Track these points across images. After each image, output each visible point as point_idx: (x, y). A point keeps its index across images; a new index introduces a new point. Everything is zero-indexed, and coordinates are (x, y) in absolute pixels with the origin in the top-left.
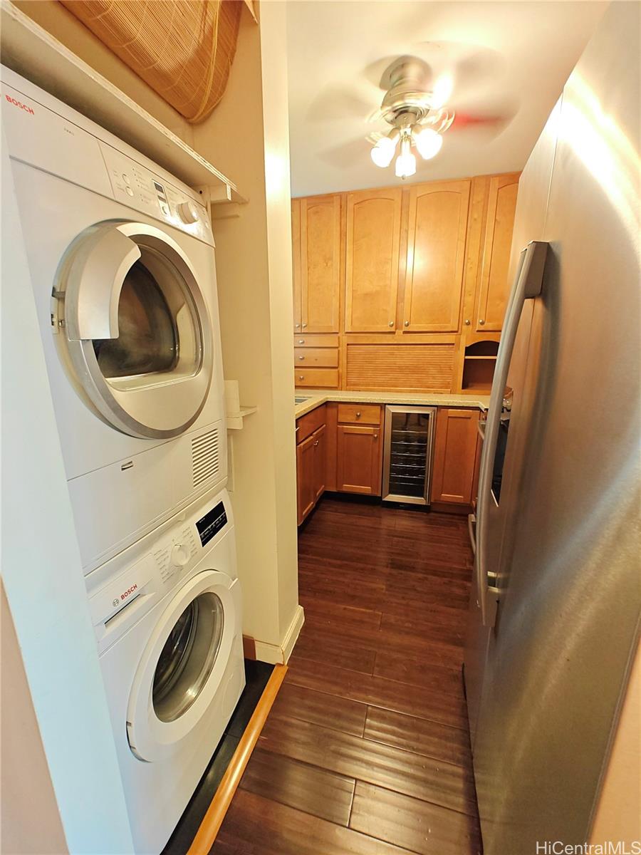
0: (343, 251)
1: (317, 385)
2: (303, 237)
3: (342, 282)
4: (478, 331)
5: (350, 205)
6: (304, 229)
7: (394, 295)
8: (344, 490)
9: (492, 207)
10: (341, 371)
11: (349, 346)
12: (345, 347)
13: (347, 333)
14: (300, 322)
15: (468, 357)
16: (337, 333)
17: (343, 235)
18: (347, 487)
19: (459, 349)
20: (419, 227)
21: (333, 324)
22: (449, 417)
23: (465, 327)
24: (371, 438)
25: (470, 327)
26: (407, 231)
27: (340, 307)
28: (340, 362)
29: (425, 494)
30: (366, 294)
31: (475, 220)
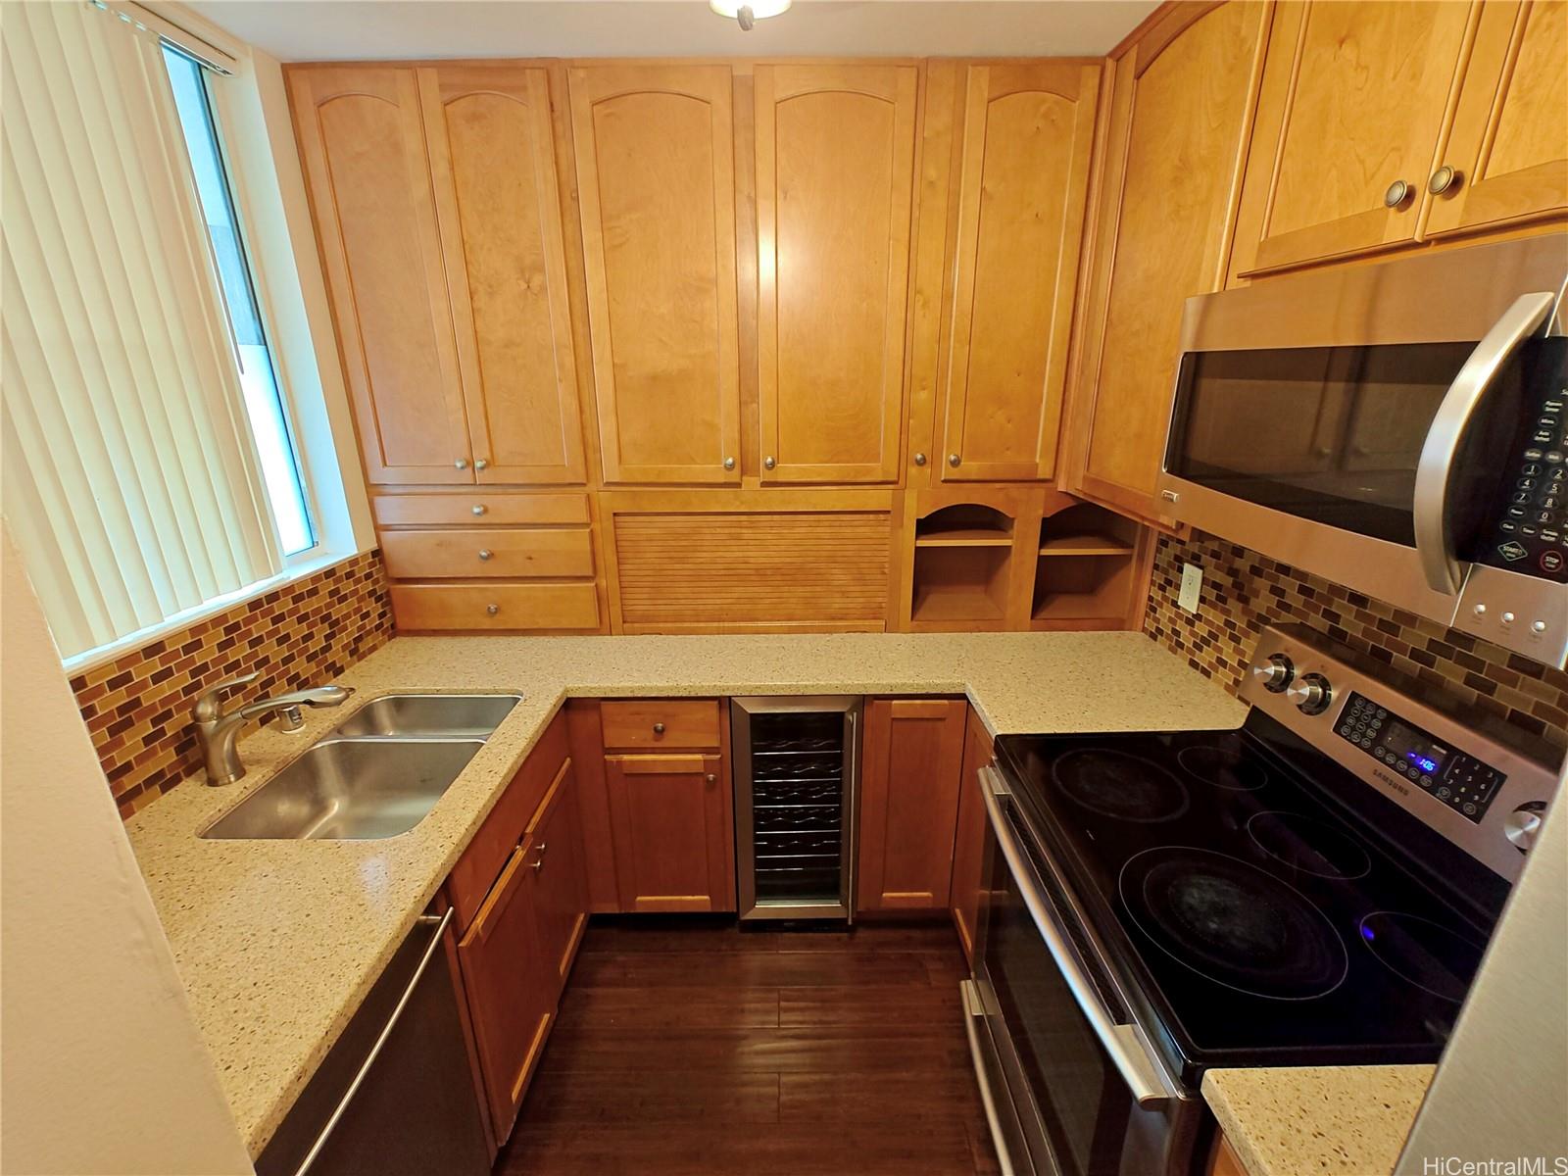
0: (573, 247)
1: (542, 624)
2: (444, 194)
3: (580, 339)
4: (945, 481)
5: (581, 104)
6: (441, 169)
7: (729, 383)
8: (640, 910)
9: (972, 153)
10: (603, 583)
11: (618, 519)
12: (609, 525)
13: (608, 484)
14: (466, 453)
15: (924, 543)
16: (584, 485)
17: (567, 198)
18: (647, 901)
19: (902, 526)
20: (785, 193)
21: (568, 459)
22: (893, 719)
23: (913, 470)
24: (701, 781)
25: (927, 470)
26: (754, 203)
27: (581, 411)
28: (600, 563)
29: (843, 891)
30: (654, 379)
31: (931, 184)
